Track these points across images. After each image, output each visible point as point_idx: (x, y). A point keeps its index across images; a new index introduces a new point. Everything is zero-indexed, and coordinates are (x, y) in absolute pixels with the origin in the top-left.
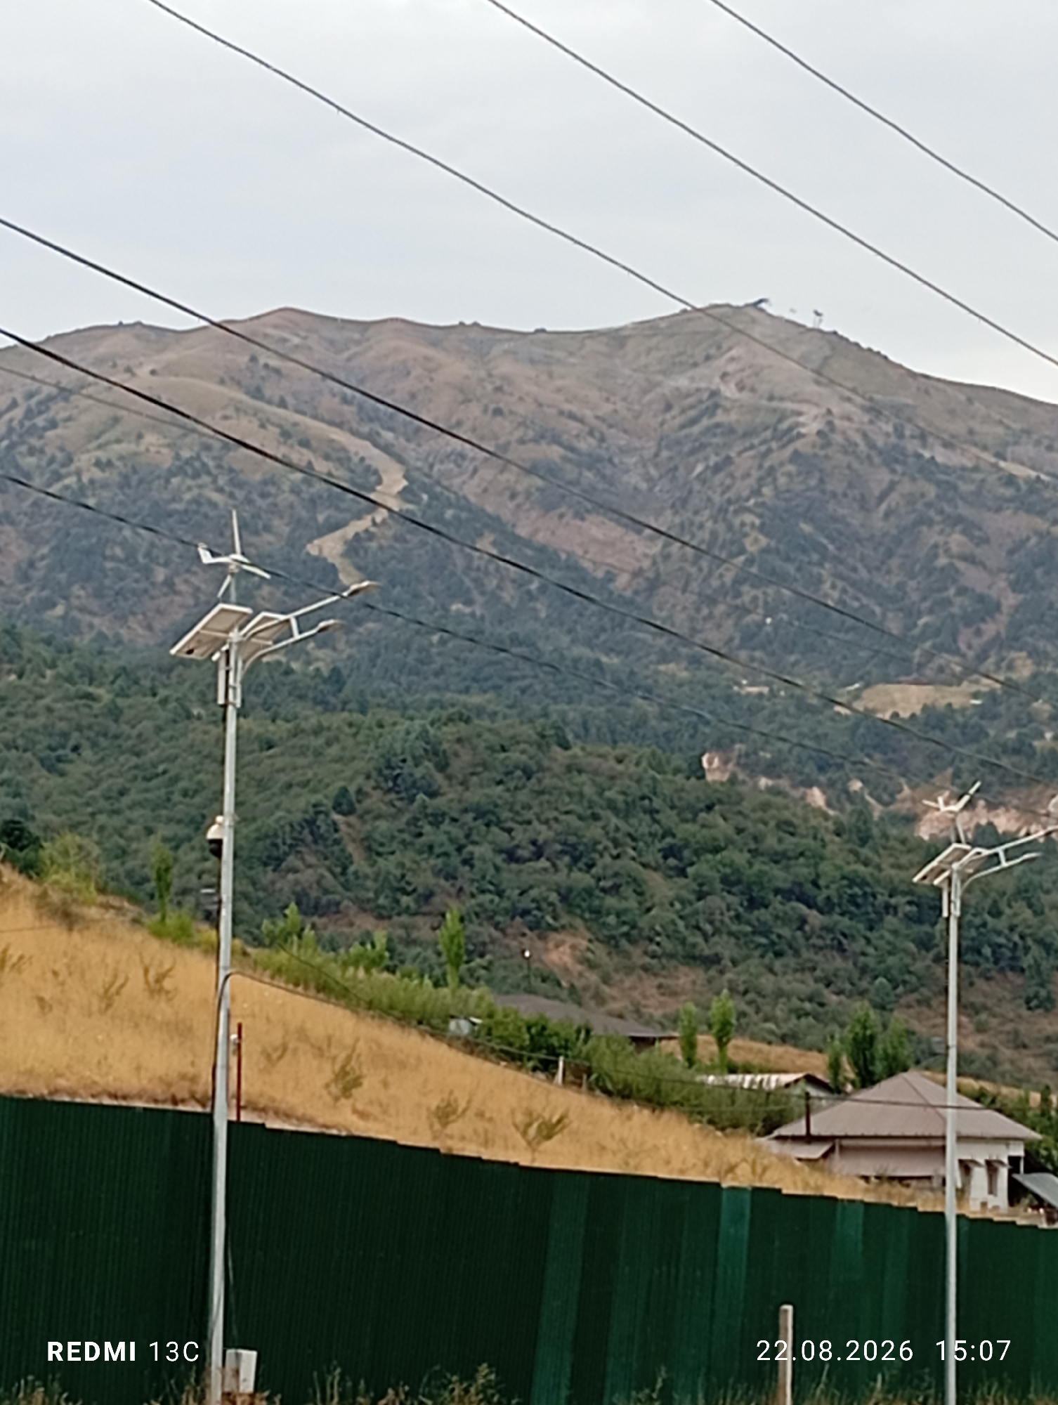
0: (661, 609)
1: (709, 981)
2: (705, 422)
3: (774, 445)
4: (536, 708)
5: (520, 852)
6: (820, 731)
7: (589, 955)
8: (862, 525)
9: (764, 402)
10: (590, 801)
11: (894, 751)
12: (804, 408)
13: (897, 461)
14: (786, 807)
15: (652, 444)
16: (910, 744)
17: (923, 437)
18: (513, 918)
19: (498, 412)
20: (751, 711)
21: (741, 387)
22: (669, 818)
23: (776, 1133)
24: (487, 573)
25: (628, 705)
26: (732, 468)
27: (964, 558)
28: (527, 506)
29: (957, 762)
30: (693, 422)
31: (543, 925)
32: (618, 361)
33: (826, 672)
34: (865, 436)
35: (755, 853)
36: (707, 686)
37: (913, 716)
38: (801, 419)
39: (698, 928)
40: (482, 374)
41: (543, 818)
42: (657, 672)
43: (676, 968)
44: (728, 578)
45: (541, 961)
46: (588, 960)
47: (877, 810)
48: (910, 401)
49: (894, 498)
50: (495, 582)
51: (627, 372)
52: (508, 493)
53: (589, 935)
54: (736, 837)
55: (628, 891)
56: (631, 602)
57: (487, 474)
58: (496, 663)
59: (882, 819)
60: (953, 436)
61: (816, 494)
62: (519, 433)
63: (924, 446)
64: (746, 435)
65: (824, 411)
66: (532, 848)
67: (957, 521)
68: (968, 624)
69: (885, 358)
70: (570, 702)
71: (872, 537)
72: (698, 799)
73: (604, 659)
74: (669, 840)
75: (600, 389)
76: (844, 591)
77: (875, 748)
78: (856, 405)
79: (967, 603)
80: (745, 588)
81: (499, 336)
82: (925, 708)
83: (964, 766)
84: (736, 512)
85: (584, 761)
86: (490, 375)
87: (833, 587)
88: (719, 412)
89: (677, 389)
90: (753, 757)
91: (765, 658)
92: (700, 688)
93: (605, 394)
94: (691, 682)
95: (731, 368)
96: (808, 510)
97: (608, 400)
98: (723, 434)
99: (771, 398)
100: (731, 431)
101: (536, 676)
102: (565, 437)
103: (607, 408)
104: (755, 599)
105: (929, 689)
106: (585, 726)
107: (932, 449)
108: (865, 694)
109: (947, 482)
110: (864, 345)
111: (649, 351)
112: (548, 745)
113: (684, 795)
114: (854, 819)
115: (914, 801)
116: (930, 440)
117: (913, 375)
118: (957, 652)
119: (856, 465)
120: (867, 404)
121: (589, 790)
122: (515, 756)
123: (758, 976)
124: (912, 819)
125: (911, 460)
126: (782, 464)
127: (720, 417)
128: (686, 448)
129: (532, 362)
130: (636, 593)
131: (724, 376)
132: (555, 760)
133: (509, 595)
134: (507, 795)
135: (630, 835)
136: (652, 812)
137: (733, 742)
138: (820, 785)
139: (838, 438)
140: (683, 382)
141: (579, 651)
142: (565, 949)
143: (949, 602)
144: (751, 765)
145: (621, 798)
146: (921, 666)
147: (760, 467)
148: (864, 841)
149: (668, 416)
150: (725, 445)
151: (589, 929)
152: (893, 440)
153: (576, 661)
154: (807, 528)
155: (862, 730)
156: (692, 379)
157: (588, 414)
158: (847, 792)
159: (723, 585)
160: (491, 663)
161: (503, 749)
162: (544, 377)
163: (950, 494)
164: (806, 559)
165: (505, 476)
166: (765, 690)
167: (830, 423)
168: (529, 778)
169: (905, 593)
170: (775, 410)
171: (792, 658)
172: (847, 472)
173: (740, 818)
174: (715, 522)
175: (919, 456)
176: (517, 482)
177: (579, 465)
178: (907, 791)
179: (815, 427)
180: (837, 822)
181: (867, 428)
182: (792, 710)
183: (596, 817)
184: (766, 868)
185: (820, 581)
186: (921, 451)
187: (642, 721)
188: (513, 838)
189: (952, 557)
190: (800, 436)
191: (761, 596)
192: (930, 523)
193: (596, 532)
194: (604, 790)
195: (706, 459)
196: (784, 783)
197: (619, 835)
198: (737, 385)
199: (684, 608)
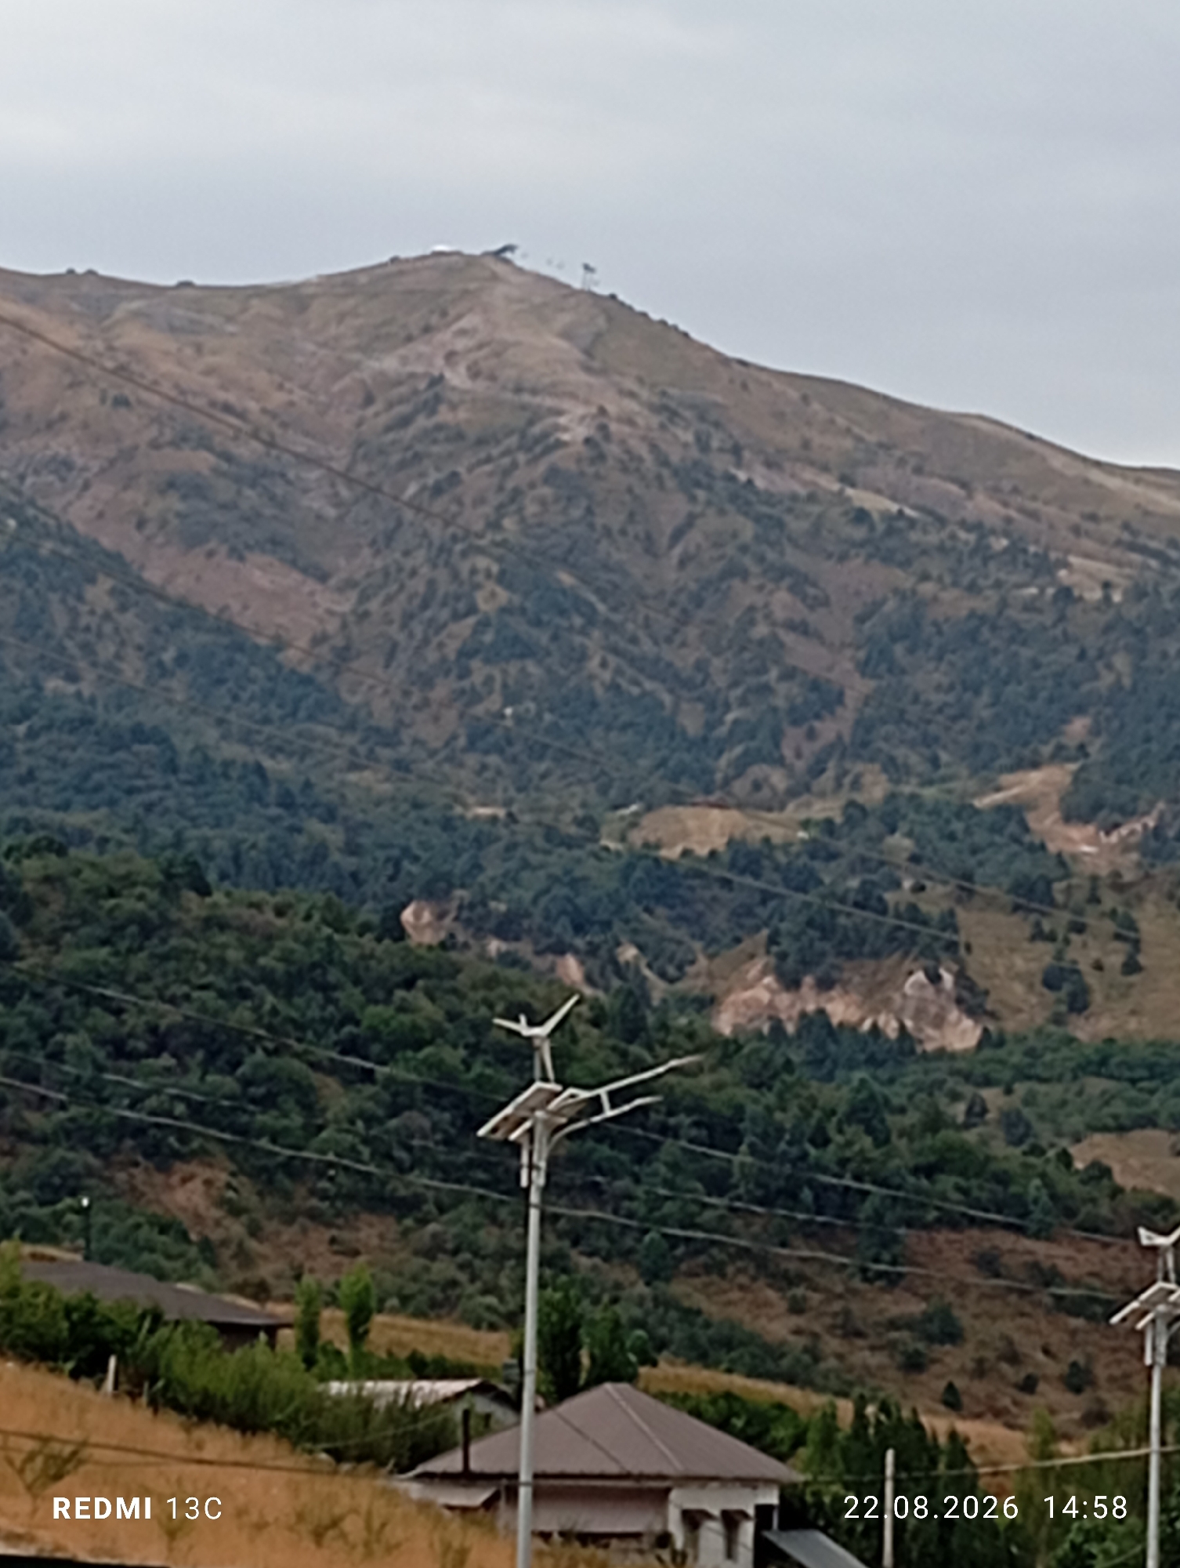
0: (353, 692)
1: (405, 1233)
2: (422, 422)
3: (522, 457)
4: (167, 834)
5: (132, 1044)
6: (578, 872)
7: (231, 1194)
8: (647, 577)
9: (508, 396)
10: (236, 970)
11: (686, 903)
12: (566, 404)
13: (698, 484)
14: (522, 984)
15: (343, 452)
16: (707, 894)
17: (736, 451)
18: (120, 1139)
19: (121, 402)
20: (481, 841)
21: (474, 373)
22: (350, 996)
23: (420, 1469)
24: (100, 635)
25: (299, 830)
26: (458, 490)
27: (791, 626)
28: (160, 539)
29: (775, 921)
30: (405, 421)
31: (165, 1150)
32: (297, 332)
33: (592, 787)
34: (654, 447)
35: (474, 1049)
36: (417, 805)
37: (713, 854)
38: (562, 420)
39: (389, 1157)
40: (100, 345)
41: (168, 993)
42: (343, 783)
43: (356, 1214)
44: (452, 648)
45: (159, 1202)
46: (229, 1201)
47: (659, 990)
48: (719, 398)
49: (694, 537)
50: (112, 649)
51: (310, 347)
52: (134, 520)
53: (233, 1167)
54: (448, 1026)
55: (289, 1102)
56: (307, 681)
57: (103, 491)
58: (112, 766)
59: (664, 1001)
60: (779, 451)
61: (579, 530)
62: (153, 432)
63: (739, 464)
64: (481, 442)
65: (594, 410)
66: (151, 1039)
67: (781, 573)
68: (795, 723)
69: (686, 335)
70: (217, 825)
71: (662, 593)
72: (393, 970)
73: (268, 763)
74: (348, 1029)
75: (270, 371)
76: (619, 671)
77: (659, 898)
78: (641, 403)
79: (795, 690)
80: (475, 664)
81: (124, 292)
82: (731, 843)
83: (784, 926)
84: (464, 554)
85: (228, 912)
86: (111, 348)
87: (604, 664)
88: (443, 409)
89: (382, 373)
90: (480, 910)
91: (504, 767)
92: (404, 807)
93: (277, 379)
94: (393, 799)
95: (461, 344)
96: (570, 551)
97: (281, 387)
98: (448, 440)
99: (518, 390)
100: (460, 436)
101: (167, 787)
102: (217, 440)
103: (278, 399)
104: (489, 680)
105: (734, 815)
106: (237, 859)
107: (749, 468)
108: (646, 821)
109: (770, 517)
110: (655, 316)
111: (341, 317)
112: (177, 889)
113: (373, 963)
114: (618, 1003)
115: (711, 975)
116: (747, 455)
117: (725, 361)
118: (780, 762)
119: (639, 490)
120: (656, 400)
121: (234, 955)
122: (129, 904)
123: (476, 1227)
124: (707, 1003)
125: (719, 485)
126: (532, 486)
127: (444, 415)
128: (395, 458)
129: (173, 329)
130: (318, 668)
131: (451, 357)
132: (188, 911)
133: (132, 670)
134: (113, 960)
135: (293, 1021)
136: (326, 988)
137: (451, 887)
138: (576, 952)
139: (613, 450)
140: (390, 364)
141: (234, 750)
142: (196, 1185)
143: (766, 689)
144: (477, 920)
145: (280, 967)
146: (727, 782)
147: (501, 488)
148: (632, 1036)
149: (370, 411)
150: (450, 455)
151: (231, 1157)
152: (694, 453)
153: (227, 764)
154: (566, 579)
155: (638, 874)
156: (404, 360)
157: (253, 406)
158: (614, 961)
159: (444, 660)
160: (102, 767)
161: (112, 894)
162: (189, 352)
163: (773, 535)
164: (565, 623)
165: (128, 496)
166: (501, 813)
167: (603, 428)
168: (148, 937)
169: (707, 677)
170: (523, 407)
171: (543, 767)
172: (627, 498)
173: (453, 999)
174: (435, 566)
175: (732, 478)
176: (146, 504)
177: (238, 480)
178: (702, 962)
179: (581, 432)
180: (595, 1005)
181: (656, 435)
182: (540, 842)
183: (244, 994)
184: (489, 1071)
185: (583, 657)
186: (733, 471)
187: (319, 852)
188: (123, 1023)
189: (774, 624)
190: (560, 444)
191: (498, 677)
192: (745, 575)
193: (261, 579)
194: (257, 955)
195: (423, 475)
196: (524, 949)
197: (276, 1021)
198: (469, 368)
199: (386, 692)
